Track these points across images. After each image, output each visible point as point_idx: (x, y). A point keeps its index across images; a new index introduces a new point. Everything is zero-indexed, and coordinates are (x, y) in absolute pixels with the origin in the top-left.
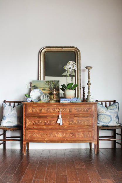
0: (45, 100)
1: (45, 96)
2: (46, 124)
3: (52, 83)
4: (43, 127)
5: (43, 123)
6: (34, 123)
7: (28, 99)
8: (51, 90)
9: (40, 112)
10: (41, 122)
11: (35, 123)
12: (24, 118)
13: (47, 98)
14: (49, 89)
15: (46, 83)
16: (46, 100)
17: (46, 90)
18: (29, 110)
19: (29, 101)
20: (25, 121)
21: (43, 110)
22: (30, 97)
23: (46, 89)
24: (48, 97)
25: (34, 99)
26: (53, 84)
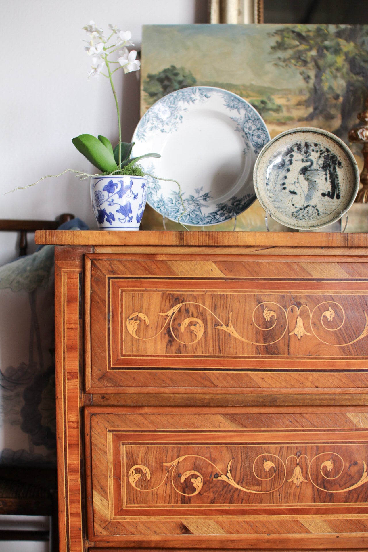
0: (300, 201)
1: (298, 165)
2: (331, 498)
3: (337, 51)
4: (302, 529)
5: (298, 476)
6: (188, 486)
7: (110, 187)
8: (329, 117)
9: (270, 351)
10: (278, 471)
11: (198, 483)
12: (74, 417)
13: (327, 187)
14: (306, 103)
15: (280, 46)
16: (317, 200)
17: (278, 109)
18: (132, 327)
19: (125, 210)
20: (74, 460)
21: (299, 330)
22: (135, 172)
23: (278, 101)
24: (340, 173)
25: (179, 196)
26: (340, 60)
